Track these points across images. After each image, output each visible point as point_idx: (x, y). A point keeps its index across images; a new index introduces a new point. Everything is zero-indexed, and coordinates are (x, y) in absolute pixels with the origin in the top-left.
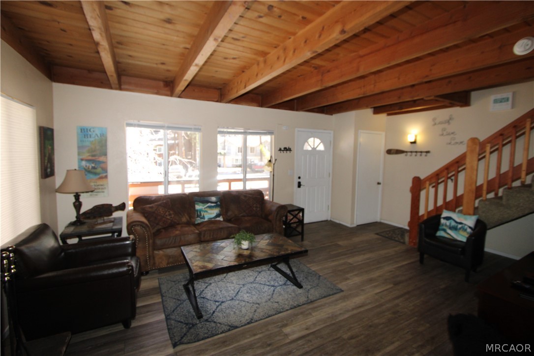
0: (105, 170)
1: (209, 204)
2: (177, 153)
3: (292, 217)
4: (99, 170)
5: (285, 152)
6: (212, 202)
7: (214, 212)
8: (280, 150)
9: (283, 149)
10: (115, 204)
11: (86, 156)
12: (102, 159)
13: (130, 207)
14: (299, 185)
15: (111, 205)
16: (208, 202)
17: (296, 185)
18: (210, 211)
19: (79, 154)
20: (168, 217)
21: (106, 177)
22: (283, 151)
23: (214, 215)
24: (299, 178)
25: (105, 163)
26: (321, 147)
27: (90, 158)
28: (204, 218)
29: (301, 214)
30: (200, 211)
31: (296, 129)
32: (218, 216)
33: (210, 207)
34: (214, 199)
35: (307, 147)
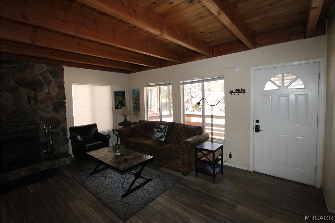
0: (139, 107)
5: (237, 94)
6: (160, 129)
8: (231, 92)
9: (234, 91)
12: (138, 102)
14: (257, 129)
19: (133, 100)
20: (141, 132)
21: (139, 110)
22: (234, 93)
23: (159, 136)
24: (257, 121)
25: (139, 104)
27: (135, 102)
31: (252, 69)
34: (163, 127)
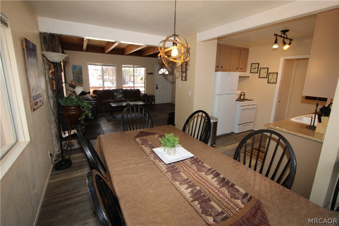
0: (82, 81)
1: (119, 93)
2: (107, 75)
3: (150, 99)
4: (80, 80)
5: (150, 74)
6: (120, 92)
7: (121, 96)
8: (148, 74)
10: (87, 92)
11: (75, 75)
12: (80, 76)
13: (91, 93)
14: (157, 88)
15: (86, 92)
16: (119, 92)
17: (155, 88)
18: (119, 95)
19: (73, 75)
21: (82, 83)
23: (121, 97)
24: (157, 85)
25: (82, 78)
26: (167, 73)
28: (117, 97)
29: (153, 98)
30: (116, 95)
31: (155, 65)
32: (122, 97)
33: (119, 94)
34: (121, 91)
35: (160, 72)
